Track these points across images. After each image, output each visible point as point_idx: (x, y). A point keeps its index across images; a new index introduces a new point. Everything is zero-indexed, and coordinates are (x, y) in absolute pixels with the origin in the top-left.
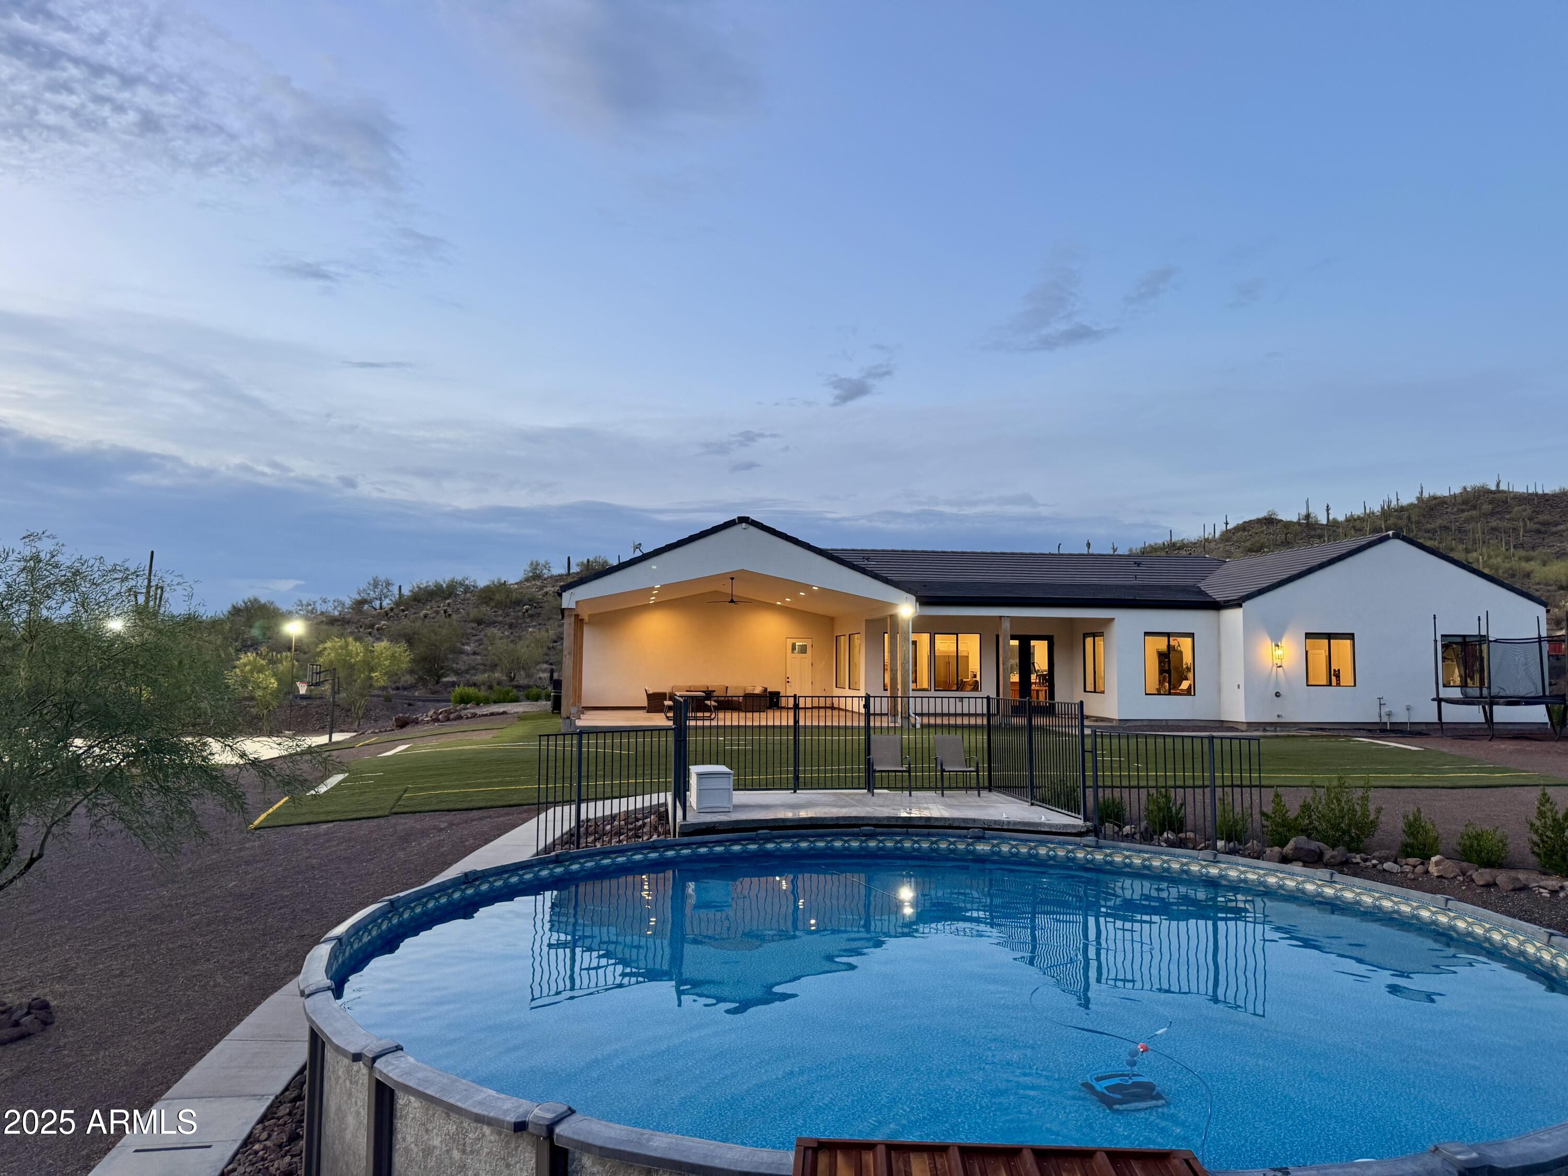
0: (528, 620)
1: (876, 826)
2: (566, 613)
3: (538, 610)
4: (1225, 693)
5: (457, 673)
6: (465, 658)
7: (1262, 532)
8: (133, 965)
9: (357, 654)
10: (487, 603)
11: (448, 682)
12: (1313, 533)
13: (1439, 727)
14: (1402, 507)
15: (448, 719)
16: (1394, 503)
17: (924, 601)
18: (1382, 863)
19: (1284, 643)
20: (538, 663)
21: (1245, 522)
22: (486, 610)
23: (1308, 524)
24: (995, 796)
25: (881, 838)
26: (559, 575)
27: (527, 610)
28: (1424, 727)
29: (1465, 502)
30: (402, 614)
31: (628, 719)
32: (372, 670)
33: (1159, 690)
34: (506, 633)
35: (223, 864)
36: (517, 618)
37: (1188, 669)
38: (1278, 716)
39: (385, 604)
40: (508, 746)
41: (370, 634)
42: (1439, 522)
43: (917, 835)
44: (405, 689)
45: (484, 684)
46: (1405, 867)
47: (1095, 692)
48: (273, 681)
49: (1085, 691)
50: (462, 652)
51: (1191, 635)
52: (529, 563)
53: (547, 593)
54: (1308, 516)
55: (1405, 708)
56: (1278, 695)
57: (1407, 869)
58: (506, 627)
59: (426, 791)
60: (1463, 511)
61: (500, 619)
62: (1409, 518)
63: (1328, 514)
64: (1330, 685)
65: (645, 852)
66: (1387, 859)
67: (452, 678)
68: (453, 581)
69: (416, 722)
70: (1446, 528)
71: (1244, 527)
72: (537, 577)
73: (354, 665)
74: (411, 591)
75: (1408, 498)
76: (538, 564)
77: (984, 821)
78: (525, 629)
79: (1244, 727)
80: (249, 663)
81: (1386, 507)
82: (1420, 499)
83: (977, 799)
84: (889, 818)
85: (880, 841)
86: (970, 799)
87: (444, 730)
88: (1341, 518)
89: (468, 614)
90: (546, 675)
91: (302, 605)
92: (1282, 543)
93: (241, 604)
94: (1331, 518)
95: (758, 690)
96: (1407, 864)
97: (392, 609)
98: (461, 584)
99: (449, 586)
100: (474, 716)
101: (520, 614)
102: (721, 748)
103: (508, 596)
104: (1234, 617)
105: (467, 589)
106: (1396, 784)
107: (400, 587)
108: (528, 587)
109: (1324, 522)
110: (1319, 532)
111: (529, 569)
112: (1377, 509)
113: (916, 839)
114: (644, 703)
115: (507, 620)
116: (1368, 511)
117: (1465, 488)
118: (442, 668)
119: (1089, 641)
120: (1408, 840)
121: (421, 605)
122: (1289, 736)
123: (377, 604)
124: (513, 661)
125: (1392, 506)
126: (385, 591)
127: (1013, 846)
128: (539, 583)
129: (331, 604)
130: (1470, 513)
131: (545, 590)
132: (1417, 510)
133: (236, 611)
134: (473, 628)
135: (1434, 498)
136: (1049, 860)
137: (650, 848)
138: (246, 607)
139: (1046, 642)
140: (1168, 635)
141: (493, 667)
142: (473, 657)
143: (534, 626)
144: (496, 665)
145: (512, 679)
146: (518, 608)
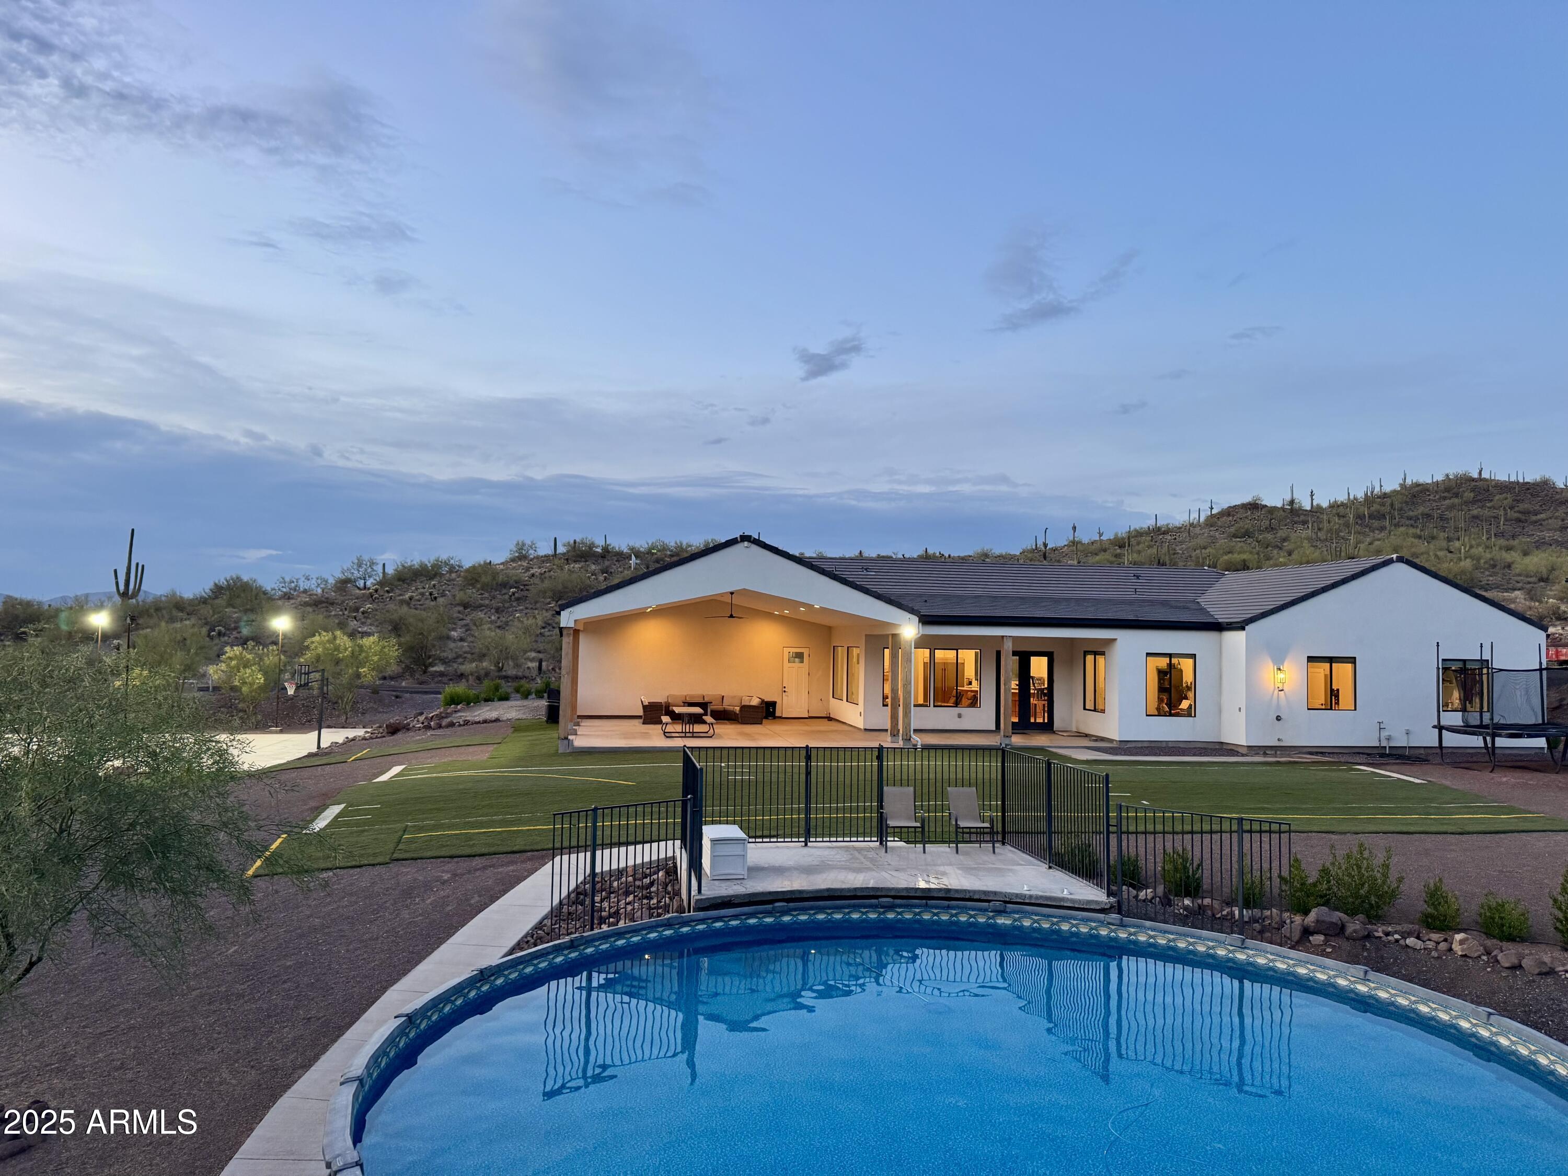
0: (514, 604)
1: (894, 897)
2: (565, 632)
3: (525, 593)
4: (1225, 715)
5: (444, 661)
6: (452, 645)
7: (1246, 517)
8: (134, 1054)
9: (346, 649)
10: (473, 585)
11: (436, 672)
12: (1296, 519)
13: (1438, 751)
14: (1385, 494)
15: (440, 727)
16: (1377, 490)
17: (926, 620)
18: (1404, 938)
19: (1286, 666)
20: (525, 652)
21: (1230, 507)
22: (472, 594)
23: (1292, 510)
24: (1009, 853)
25: (899, 910)
26: (545, 556)
27: (514, 594)
28: (1422, 751)
29: (1448, 490)
30: (387, 595)
31: (626, 736)
32: (361, 664)
33: (1158, 709)
34: (493, 618)
35: (222, 922)
36: (504, 601)
37: (1189, 688)
38: (1279, 740)
39: (369, 583)
40: (506, 772)
41: (355, 618)
42: (1421, 509)
43: (936, 908)
44: (392, 678)
45: (472, 674)
46: (1428, 942)
47: (1095, 710)
48: (259, 676)
49: (1085, 709)
50: (449, 638)
51: (1193, 656)
52: (515, 543)
53: (533, 575)
54: (1292, 502)
55: (1404, 732)
56: (1278, 718)
57: (1430, 945)
58: (493, 611)
59: (426, 831)
60: (1445, 498)
61: (487, 602)
62: (1392, 505)
63: (1312, 500)
64: (1331, 709)
65: (660, 929)
66: (1409, 934)
67: (439, 668)
68: (437, 561)
69: (407, 728)
70: (1428, 516)
71: (1229, 512)
72: (523, 557)
73: (342, 660)
74: (396, 570)
75: (1391, 485)
76: (524, 545)
77: (1005, 895)
78: (512, 614)
79: (1244, 751)
80: (236, 657)
81: (1369, 494)
82: (1403, 486)
83: (992, 857)
84: (907, 889)
85: (899, 913)
86: (985, 858)
87: (438, 743)
88: (1325, 504)
89: (454, 596)
90: (534, 665)
91: (285, 582)
92: (1266, 528)
93: (223, 582)
94: (1315, 504)
95: (755, 702)
96: (1430, 940)
97: (376, 591)
98: (446, 564)
99: (433, 566)
100: (467, 723)
101: (507, 597)
102: (724, 779)
103: (494, 578)
104: (1236, 640)
105: (452, 569)
106: (1405, 829)
107: (384, 565)
108: (514, 568)
109: (1308, 508)
110: (1302, 518)
111: (515, 549)
112: (1360, 495)
113: (936, 911)
114: (641, 713)
115: (495, 603)
116: (1352, 497)
117: (1447, 475)
118: (430, 657)
119: (1090, 658)
120: (1429, 910)
121: (406, 586)
122: (1290, 762)
123: (361, 583)
124: (501, 651)
125: (1375, 492)
126: (369, 570)
127: (1035, 921)
128: (525, 564)
129: (314, 581)
130: (1452, 501)
131: (532, 571)
132: (1400, 496)
133: (218, 590)
134: (459, 612)
135: (1418, 485)
136: (1071, 937)
137: (666, 925)
138: (229, 585)
139: (1046, 658)
140: (1170, 656)
141: (482, 656)
142: (460, 644)
143: (521, 611)
144: (484, 655)
145: (500, 670)
146: (504, 591)
